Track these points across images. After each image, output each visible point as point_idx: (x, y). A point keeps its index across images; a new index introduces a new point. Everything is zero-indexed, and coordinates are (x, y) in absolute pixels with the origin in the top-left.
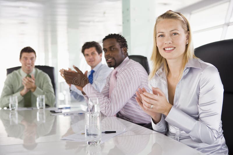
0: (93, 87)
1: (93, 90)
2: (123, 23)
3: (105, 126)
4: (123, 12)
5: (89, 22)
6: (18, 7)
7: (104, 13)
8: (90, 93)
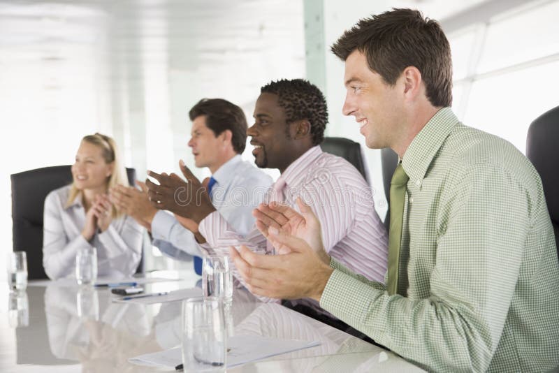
0: (221, 216)
1: (227, 230)
2: (307, 53)
3: (260, 332)
4: (306, 26)
5: (223, 51)
6: (39, 18)
7: (261, 28)
8: (220, 236)
